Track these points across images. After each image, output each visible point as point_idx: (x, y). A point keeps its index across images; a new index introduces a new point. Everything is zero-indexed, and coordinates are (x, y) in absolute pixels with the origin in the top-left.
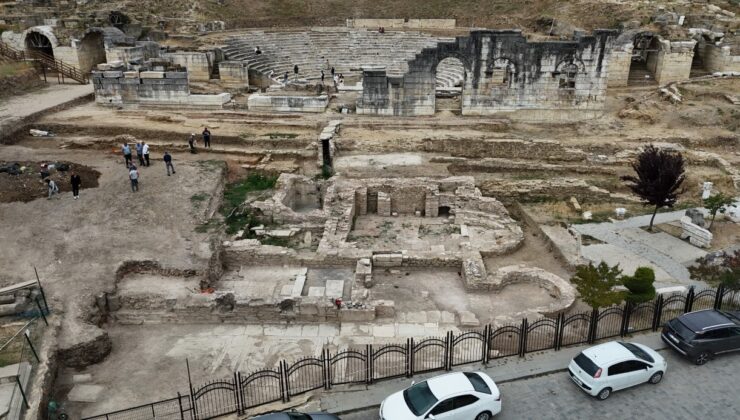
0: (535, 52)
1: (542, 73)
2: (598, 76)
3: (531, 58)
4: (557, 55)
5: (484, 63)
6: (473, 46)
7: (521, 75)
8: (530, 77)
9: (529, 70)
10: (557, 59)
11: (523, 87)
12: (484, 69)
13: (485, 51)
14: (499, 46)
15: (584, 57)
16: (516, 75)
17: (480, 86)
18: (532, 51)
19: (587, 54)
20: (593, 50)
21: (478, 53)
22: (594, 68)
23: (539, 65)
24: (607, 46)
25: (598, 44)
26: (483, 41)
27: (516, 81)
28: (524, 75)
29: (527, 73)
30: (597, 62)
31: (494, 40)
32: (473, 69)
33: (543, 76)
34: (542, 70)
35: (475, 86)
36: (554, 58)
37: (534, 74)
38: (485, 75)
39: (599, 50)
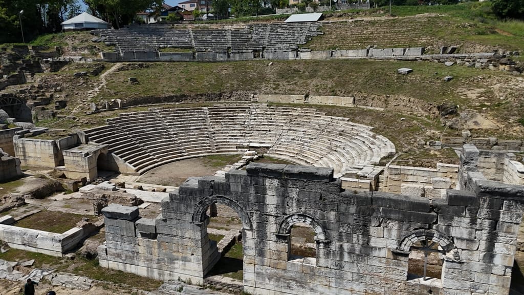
0: (358, 212)
1: (372, 248)
2: (488, 271)
3: (351, 220)
4: (401, 221)
5: (272, 219)
6: (252, 191)
7: (335, 246)
8: (351, 253)
9: (349, 240)
10: (400, 229)
11: (340, 267)
12: (272, 228)
13: (271, 200)
14: (294, 194)
15: (454, 232)
16: (327, 244)
17: (268, 254)
18: (353, 209)
19: (460, 228)
20: (473, 221)
21: (261, 202)
22: (478, 256)
23: (366, 234)
24: (504, 217)
25: (483, 212)
26: (267, 184)
27: (327, 254)
28: (341, 247)
29: (346, 246)
30: (483, 245)
31: (284, 185)
32: (255, 226)
33: (376, 253)
34: (373, 243)
35: (261, 253)
36: (394, 226)
37: (358, 248)
38: (274, 238)
39: (487, 223)
